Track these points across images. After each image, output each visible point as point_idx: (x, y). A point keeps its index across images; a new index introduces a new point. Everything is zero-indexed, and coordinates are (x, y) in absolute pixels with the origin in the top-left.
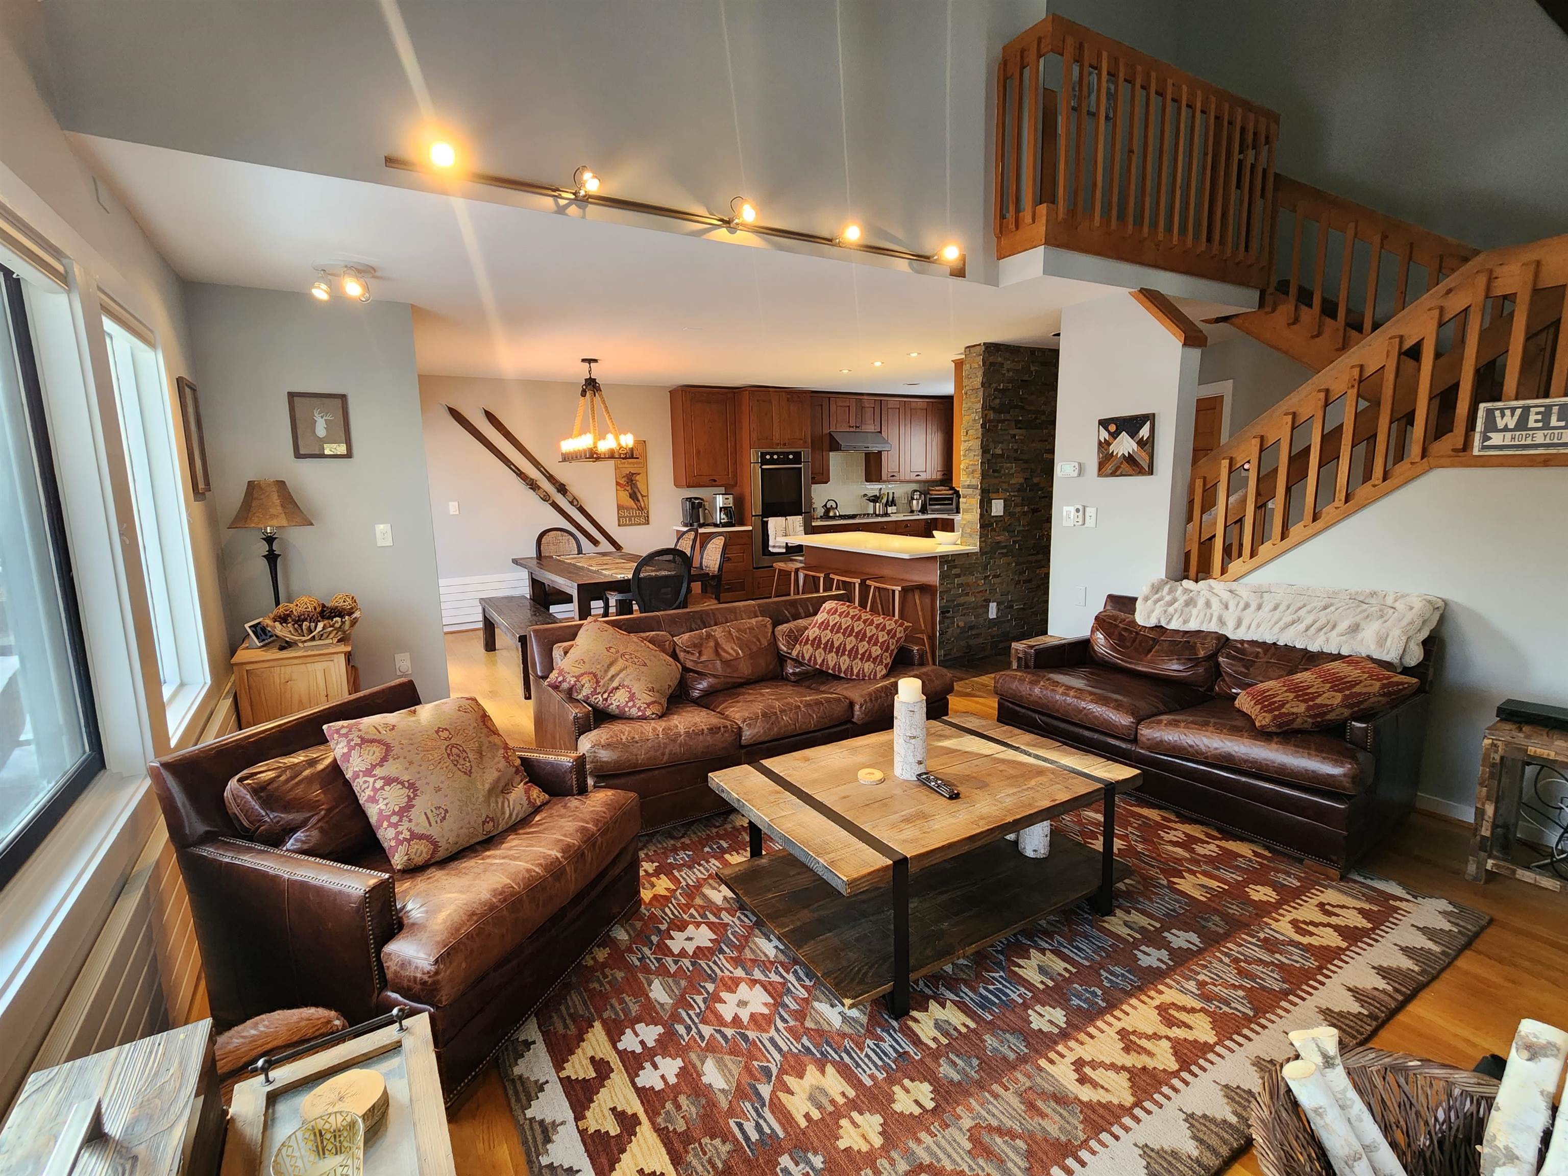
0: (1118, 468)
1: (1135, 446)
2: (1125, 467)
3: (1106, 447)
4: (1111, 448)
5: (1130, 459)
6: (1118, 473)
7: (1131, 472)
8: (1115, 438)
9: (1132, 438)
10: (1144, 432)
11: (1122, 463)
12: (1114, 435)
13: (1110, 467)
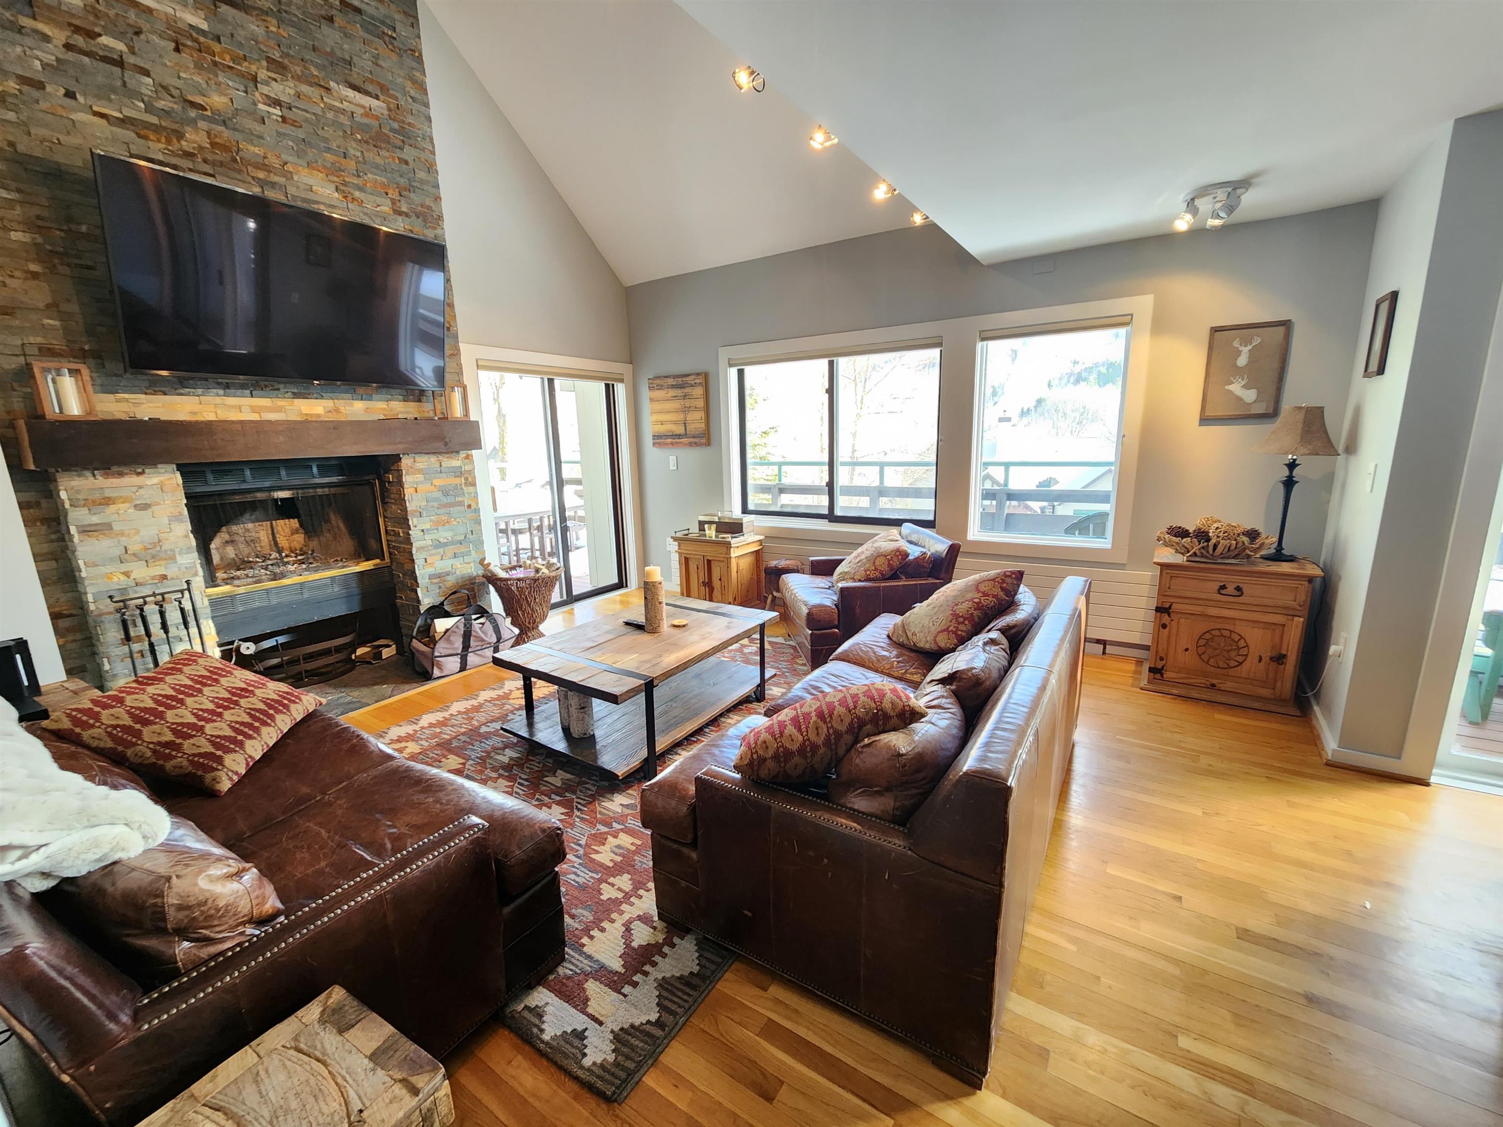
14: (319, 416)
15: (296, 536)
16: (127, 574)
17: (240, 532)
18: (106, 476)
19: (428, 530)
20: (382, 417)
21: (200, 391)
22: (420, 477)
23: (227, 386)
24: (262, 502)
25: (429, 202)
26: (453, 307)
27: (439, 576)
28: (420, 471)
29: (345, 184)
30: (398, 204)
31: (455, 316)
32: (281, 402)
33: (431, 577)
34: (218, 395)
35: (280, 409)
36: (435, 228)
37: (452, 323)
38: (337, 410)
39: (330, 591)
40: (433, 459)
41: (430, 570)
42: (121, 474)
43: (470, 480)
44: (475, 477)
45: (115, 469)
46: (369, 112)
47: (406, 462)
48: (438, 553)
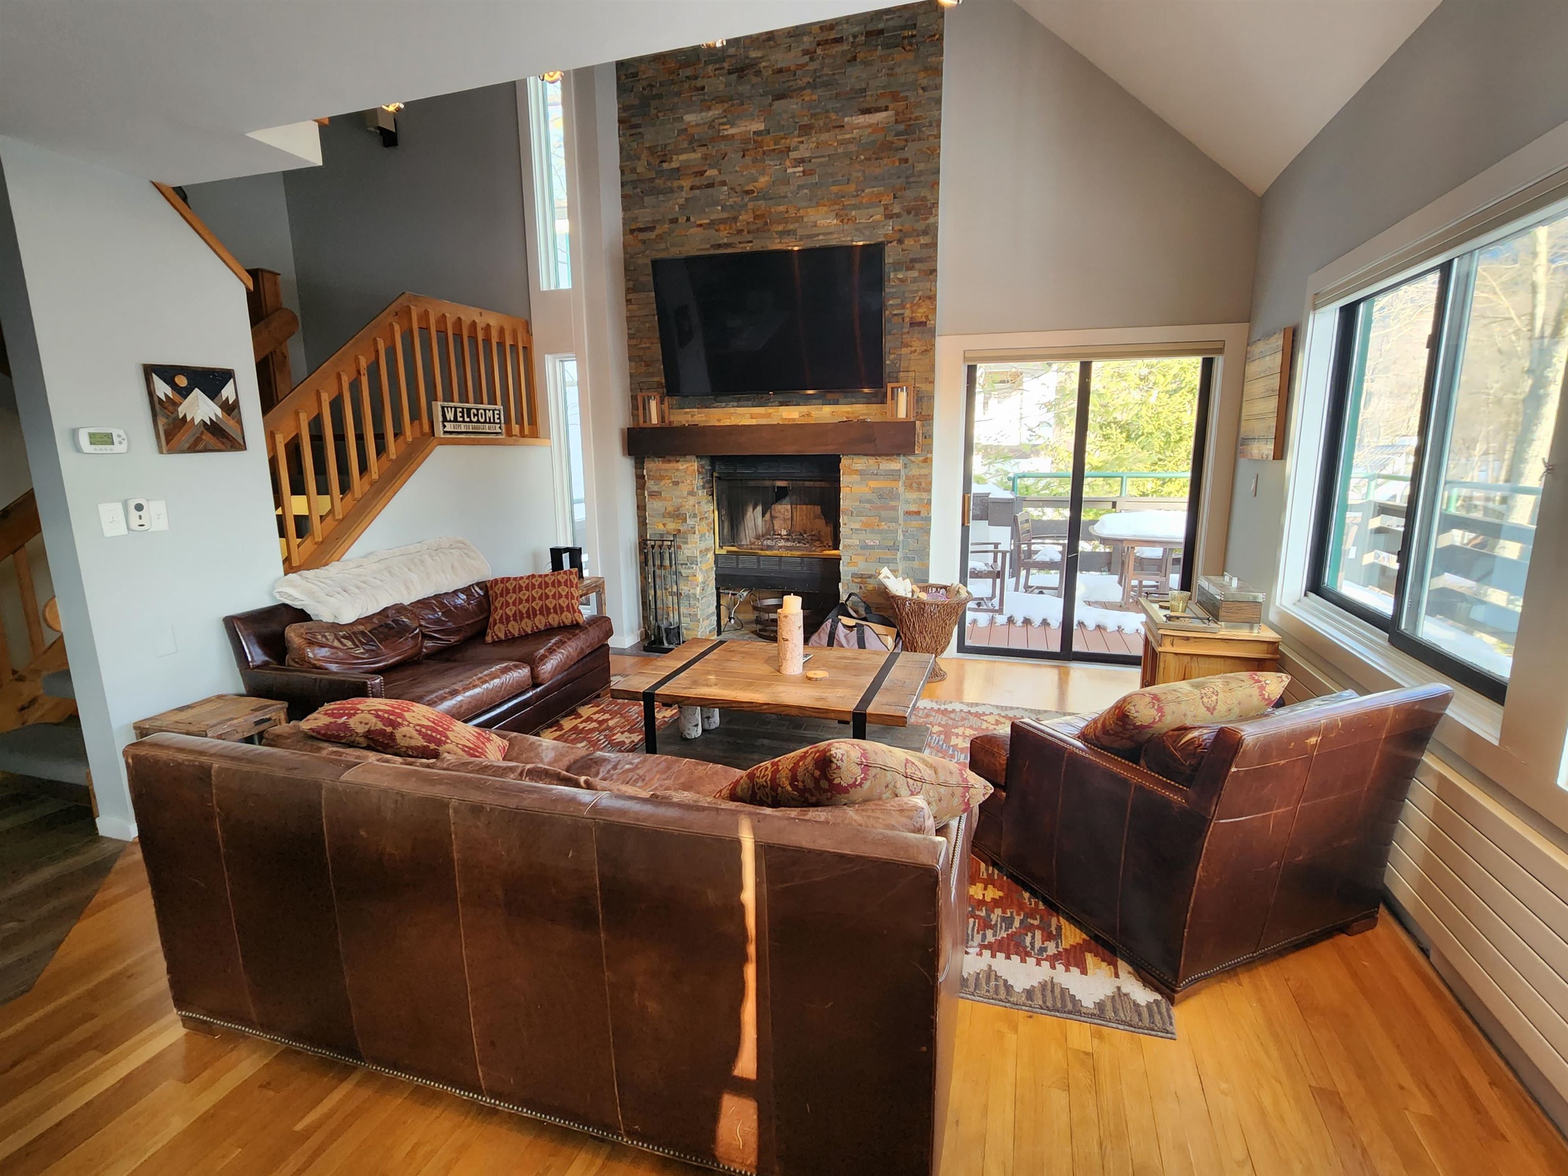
0: (198, 440)
1: (219, 411)
2: (208, 437)
3: (171, 408)
4: (182, 411)
5: (213, 428)
6: (201, 446)
7: (220, 446)
8: (185, 397)
9: (212, 399)
10: (228, 392)
11: (202, 433)
12: (184, 393)
13: (185, 437)
14: (794, 419)
15: (817, 521)
16: (664, 525)
17: (783, 510)
18: (663, 462)
19: (856, 530)
20: (845, 419)
21: (724, 404)
22: (857, 477)
23: (739, 400)
24: (765, 488)
25: (924, 192)
26: (935, 300)
27: (862, 576)
28: (856, 472)
29: (844, 207)
30: (890, 208)
31: (935, 308)
32: (770, 410)
33: (854, 575)
34: (733, 407)
35: (769, 416)
36: (927, 219)
37: (930, 317)
38: (809, 415)
39: (799, 568)
40: (871, 461)
41: (854, 569)
42: (669, 461)
43: (924, 485)
44: (931, 483)
45: (668, 458)
46: (875, 128)
47: (845, 462)
48: (864, 555)
